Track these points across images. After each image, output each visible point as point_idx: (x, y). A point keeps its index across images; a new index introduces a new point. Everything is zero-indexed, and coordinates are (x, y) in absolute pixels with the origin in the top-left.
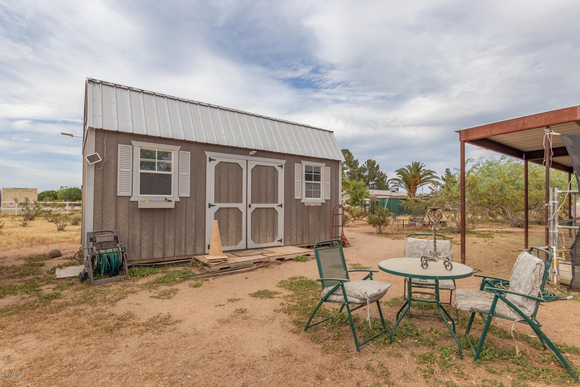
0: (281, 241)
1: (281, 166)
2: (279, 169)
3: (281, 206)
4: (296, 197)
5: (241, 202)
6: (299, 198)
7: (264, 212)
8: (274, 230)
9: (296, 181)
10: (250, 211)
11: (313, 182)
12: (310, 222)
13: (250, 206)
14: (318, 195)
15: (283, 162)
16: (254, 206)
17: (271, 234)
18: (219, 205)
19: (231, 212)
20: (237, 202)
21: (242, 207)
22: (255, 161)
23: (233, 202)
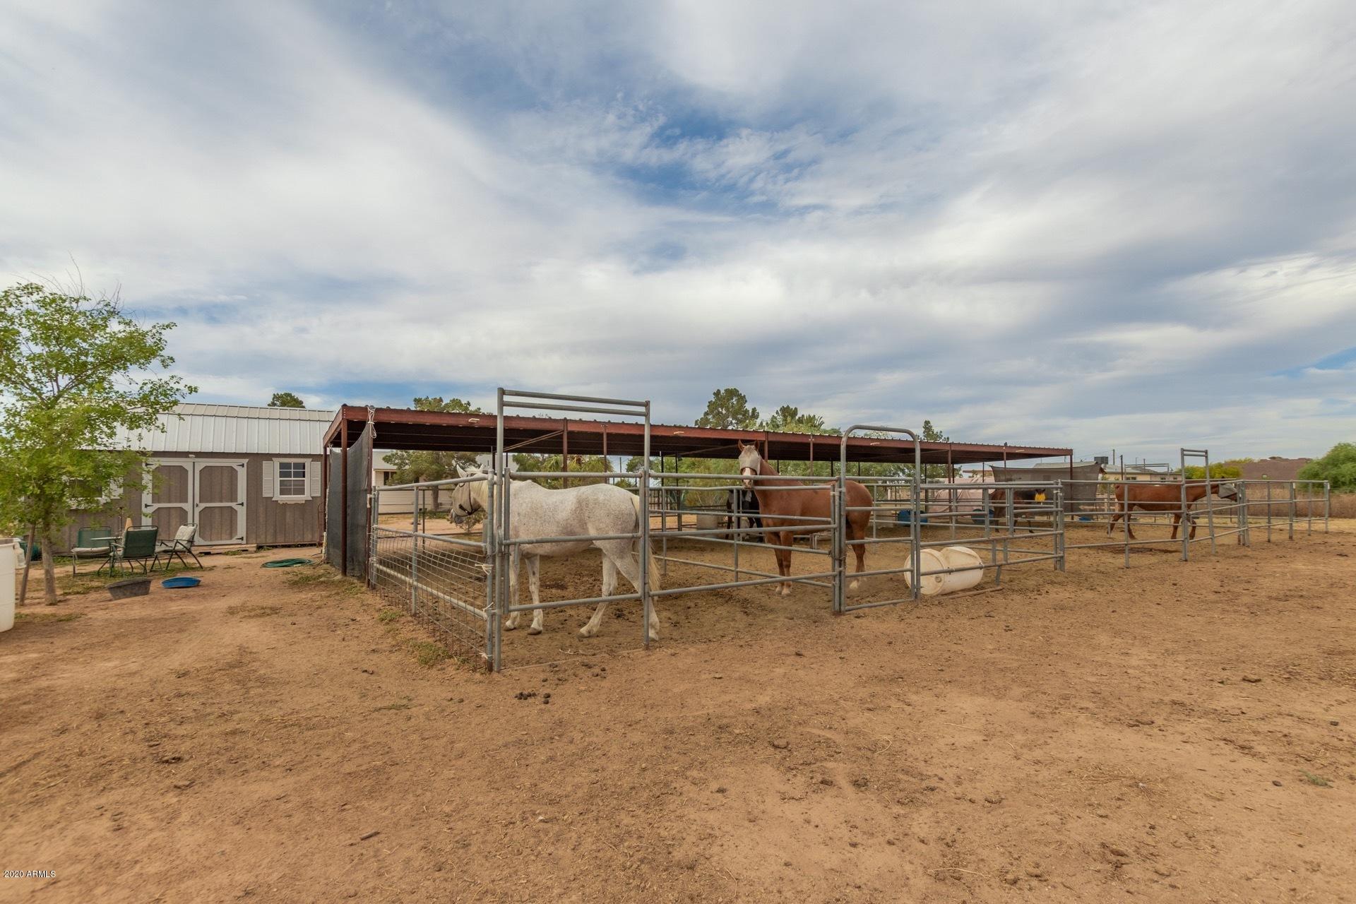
0: (242, 539)
1: (243, 465)
2: (239, 469)
3: (242, 504)
4: (265, 495)
5: (186, 501)
6: (270, 495)
7: (217, 511)
8: (231, 527)
9: (265, 478)
10: (197, 510)
11: (292, 479)
12: (288, 520)
13: (197, 505)
14: (302, 492)
15: (245, 461)
16: (203, 505)
17: (228, 532)
18: (157, 506)
19: (173, 512)
20: (180, 502)
21: (187, 506)
22: (202, 463)
23: (176, 502)
